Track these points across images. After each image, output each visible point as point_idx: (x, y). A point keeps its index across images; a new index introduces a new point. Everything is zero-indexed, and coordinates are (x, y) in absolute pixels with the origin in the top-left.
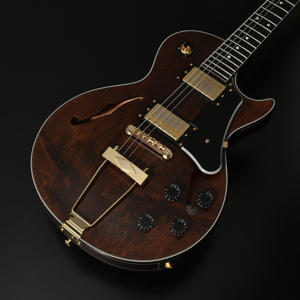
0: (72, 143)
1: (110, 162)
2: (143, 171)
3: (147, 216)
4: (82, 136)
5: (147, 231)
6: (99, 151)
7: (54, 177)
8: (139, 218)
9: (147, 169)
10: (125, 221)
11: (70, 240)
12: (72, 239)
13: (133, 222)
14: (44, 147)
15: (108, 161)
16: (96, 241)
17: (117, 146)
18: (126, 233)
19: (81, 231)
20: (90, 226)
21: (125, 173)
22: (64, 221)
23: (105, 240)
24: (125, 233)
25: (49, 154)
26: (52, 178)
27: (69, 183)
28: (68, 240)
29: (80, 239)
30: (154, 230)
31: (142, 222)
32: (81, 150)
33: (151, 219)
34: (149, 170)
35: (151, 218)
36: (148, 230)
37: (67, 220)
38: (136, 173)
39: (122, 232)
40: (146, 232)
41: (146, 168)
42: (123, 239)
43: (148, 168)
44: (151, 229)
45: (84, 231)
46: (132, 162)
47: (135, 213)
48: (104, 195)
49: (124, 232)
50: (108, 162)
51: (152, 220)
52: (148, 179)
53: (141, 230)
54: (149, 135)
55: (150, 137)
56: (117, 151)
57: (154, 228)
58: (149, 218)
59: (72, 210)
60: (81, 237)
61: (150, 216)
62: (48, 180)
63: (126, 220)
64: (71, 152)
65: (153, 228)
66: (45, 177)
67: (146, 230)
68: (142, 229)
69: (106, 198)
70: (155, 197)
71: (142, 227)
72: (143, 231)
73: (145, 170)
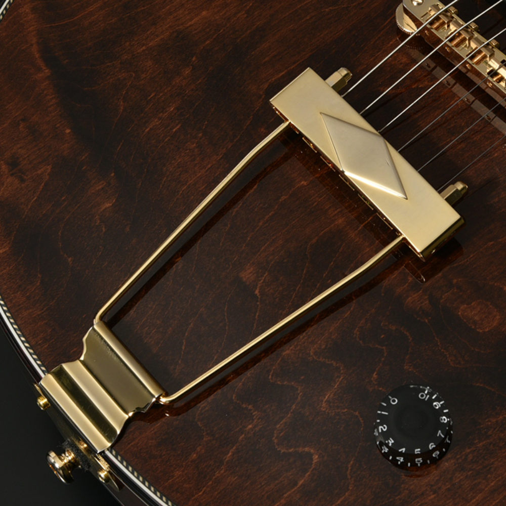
0: (157, 36)
1: (301, 135)
2: (440, 192)
3: (425, 395)
4: (204, 13)
5: (414, 464)
6: (266, 86)
7: (49, 167)
8: (388, 401)
9: (460, 186)
10: (324, 405)
11: (69, 457)
12: (77, 451)
13: (357, 413)
14: (34, 40)
15: (291, 129)
16: (177, 473)
17: (343, 72)
18: (316, 457)
19: (117, 417)
20: (163, 400)
21: (357, 192)
22: (53, 365)
23: (217, 474)
24: (312, 459)
25: (47, 72)
26: (39, 172)
27: (108, 205)
28: (60, 453)
29: (108, 453)
30: (446, 464)
31: (397, 422)
32: (187, 71)
33: (439, 413)
34: (467, 193)
35: (443, 407)
36: (419, 461)
37: (64, 362)
38: (407, 199)
39: (300, 450)
40: (409, 467)
41: (454, 183)
42: (301, 483)
43: (463, 181)
44: (435, 461)
45: (129, 421)
46: (396, 148)
47: (375, 375)
48: (247, 274)
49: (310, 456)
50: (293, 137)
51: (445, 419)
52: (457, 230)
53: (386, 455)
54: (492, 41)
55: (496, 50)
56: (340, 93)
57: (449, 455)
58: (433, 408)
59: (96, 320)
60: (112, 447)
61: (437, 400)
62: (22, 181)
63: (328, 402)
64: (144, 76)
65: (442, 455)
66: (14, 164)
67: (410, 457)
68: (393, 451)
69: (257, 292)
70: (476, 318)
71: (391, 442)
72: (394, 462)
73: (450, 190)
